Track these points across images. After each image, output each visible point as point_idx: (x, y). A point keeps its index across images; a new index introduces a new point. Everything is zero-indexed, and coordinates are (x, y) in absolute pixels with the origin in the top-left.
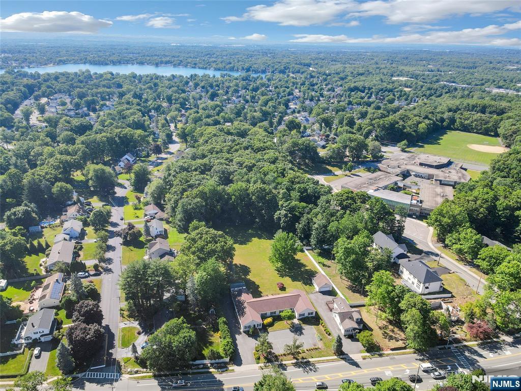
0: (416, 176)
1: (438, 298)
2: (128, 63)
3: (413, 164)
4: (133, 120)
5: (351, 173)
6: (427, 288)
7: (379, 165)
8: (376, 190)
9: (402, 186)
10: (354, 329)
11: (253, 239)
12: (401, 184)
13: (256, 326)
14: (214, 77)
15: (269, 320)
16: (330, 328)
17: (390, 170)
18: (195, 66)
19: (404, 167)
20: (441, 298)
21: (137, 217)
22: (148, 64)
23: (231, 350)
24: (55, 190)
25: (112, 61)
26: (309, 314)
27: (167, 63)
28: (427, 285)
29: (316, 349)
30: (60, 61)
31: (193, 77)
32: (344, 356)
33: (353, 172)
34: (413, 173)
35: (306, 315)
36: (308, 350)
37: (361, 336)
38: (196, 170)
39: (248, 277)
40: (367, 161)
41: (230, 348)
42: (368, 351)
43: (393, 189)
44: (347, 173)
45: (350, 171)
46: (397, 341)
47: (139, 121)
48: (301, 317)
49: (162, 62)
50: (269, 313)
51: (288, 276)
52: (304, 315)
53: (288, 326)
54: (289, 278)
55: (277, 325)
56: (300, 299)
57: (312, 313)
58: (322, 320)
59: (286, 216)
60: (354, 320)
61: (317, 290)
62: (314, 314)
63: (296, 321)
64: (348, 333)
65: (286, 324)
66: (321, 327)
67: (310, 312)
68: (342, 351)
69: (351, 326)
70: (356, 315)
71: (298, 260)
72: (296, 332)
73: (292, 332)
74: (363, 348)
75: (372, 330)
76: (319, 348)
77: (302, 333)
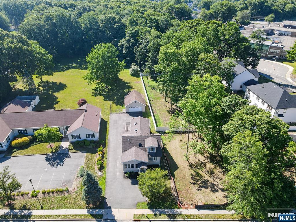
0: (279, 34)
6: (280, 115)
7: (246, 26)
10: (140, 164)
15: (24, 139)
16: (110, 159)
26: (88, 136)
28: (281, 112)
29: (62, 192)
35: (83, 137)
36: (44, 193)
37: (146, 176)
46: (214, 191)
48: (74, 140)
50: (30, 130)
51: (102, 95)
52: (79, 136)
53: (49, 151)
54: (102, 97)
55: (32, 148)
56: (83, 115)
57: (93, 135)
58: (104, 146)
59: (128, 41)
60: (145, 150)
61: (124, 110)
62: (97, 137)
63: (66, 145)
64: (131, 169)
65: (47, 147)
66: (97, 156)
67: (90, 133)
68: (104, 199)
69: (134, 159)
70: (150, 143)
71: (127, 83)
72: (54, 159)
73: (47, 159)
74: (145, 199)
75: (177, 168)
76: (68, 191)
77: (61, 162)
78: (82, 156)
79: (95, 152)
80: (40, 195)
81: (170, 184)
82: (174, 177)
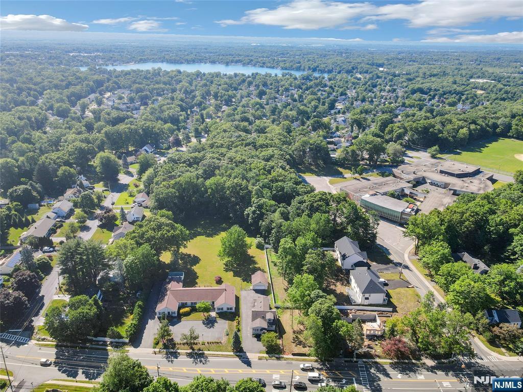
0: (432, 184)
1: (375, 311)
2: (201, 62)
3: (433, 172)
4: (168, 114)
5: (361, 176)
6: (367, 299)
7: (394, 170)
8: (372, 195)
9: (408, 193)
10: (263, 329)
11: (222, 233)
12: (407, 192)
13: (171, 313)
14: (276, 76)
15: (187, 309)
16: (243, 325)
17: (403, 176)
18: (263, 65)
19: (420, 174)
20: (378, 311)
21: (128, 203)
22: (219, 63)
23: (132, 332)
24: (60, 172)
25: (187, 60)
26: (228, 309)
27: (237, 62)
28: (367, 295)
29: (218, 343)
30: (141, 60)
31: (254, 76)
32: (241, 354)
33: (364, 175)
34: (428, 181)
35: (225, 309)
36: (208, 343)
37: (266, 336)
38: (184, 162)
39: (194, 268)
40: (385, 166)
41: (131, 330)
42: (267, 353)
43: (392, 195)
44: (357, 175)
45: (360, 174)
46: (304, 347)
47: (173, 115)
48: (219, 311)
49: (232, 62)
50: (189, 303)
51: (232, 271)
52: (222, 309)
53: (203, 318)
54: (232, 273)
55: (192, 315)
56: (224, 293)
57: (231, 309)
58: (239, 317)
59: (254, 212)
60: (265, 320)
61: (251, 287)
62: (234, 310)
63: (213, 314)
64: (257, 332)
65: (202, 315)
66: (235, 323)
67: (230, 307)
68: (242, 348)
69: (259, 326)
70: (269, 316)
71: (253, 257)
72: (208, 324)
73: (204, 323)
74: (264, 349)
75: (285, 333)
76: (221, 343)
77: (213, 326)
78: (225, 323)
79: (233, 320)
80: (206, 344)
81: (279, 342)
82: (282, 338)
